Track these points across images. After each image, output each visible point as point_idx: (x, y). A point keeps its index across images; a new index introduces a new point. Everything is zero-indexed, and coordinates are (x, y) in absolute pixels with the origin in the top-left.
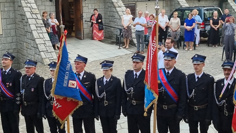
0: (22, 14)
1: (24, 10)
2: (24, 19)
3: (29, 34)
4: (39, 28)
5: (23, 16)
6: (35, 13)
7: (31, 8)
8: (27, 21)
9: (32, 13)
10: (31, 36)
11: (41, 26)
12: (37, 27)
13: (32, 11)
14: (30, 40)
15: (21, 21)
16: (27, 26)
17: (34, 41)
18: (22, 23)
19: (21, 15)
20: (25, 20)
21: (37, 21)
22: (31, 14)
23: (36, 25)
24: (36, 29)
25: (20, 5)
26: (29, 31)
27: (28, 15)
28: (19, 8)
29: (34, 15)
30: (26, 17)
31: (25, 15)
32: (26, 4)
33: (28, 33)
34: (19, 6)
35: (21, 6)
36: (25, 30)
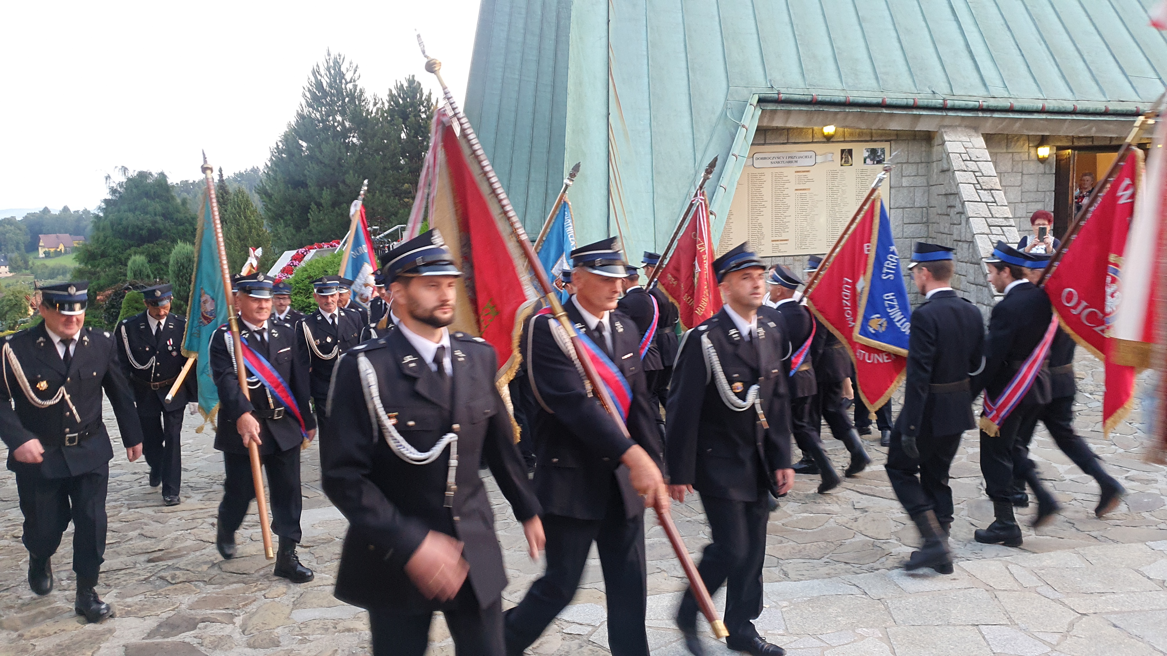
0: (949, 191)
1: (954, 178)
2: (952, 204)
3: (965, 246)
4: (995, 230)
5: (952, 197)
6: (990, 187)
7: (977, 174)
8: (961, 210)
9: (978, 187)
10: (971, 250)
11: (1005, 223)
12: (989, 226)
13: (980, 181)
14: (964, 264)
15: (944, 211)
16: (960, 224)
17: (979, 264)
18: (946, 217)
19: (946, 195)
20: (954, 207)
21: (994, 209)
22: (976, 189)
23: (989, 220)
24: (989, 232)
25: (945, 167)
26: (963, 239)
27: (967, 192)
28: (942, 176)
29: (986, 192)
30: (960, 198)
31: (957, 194)
32: (962, 163)
33: (960, 243)
34: (943, 171)
35: (948, 170)
36: (955, 237)
